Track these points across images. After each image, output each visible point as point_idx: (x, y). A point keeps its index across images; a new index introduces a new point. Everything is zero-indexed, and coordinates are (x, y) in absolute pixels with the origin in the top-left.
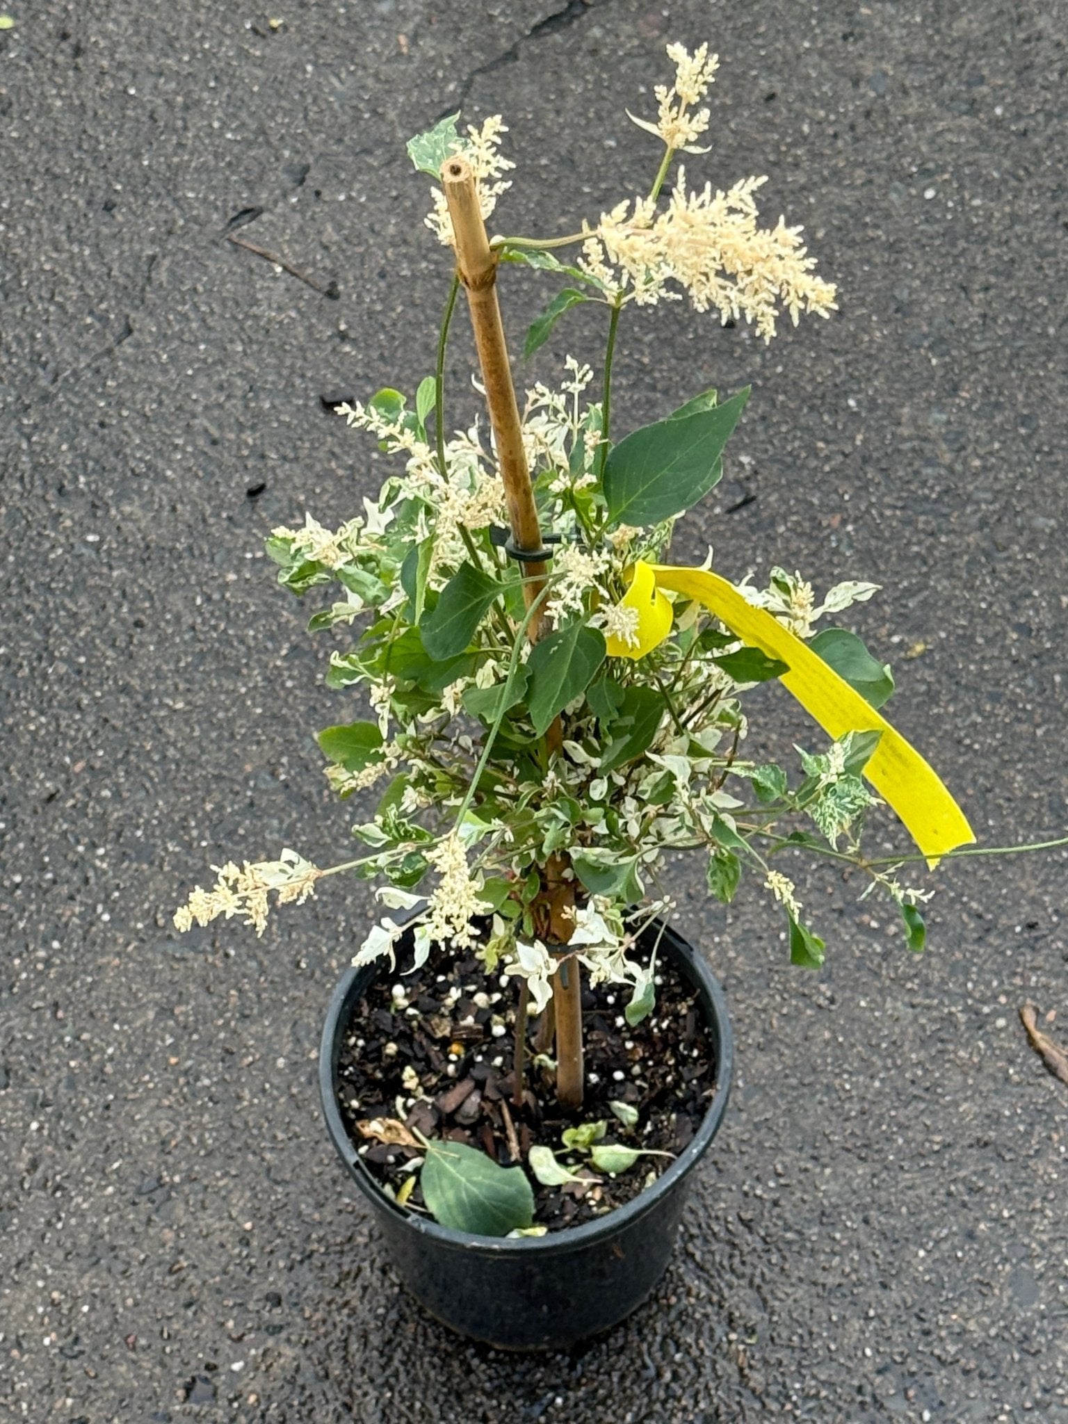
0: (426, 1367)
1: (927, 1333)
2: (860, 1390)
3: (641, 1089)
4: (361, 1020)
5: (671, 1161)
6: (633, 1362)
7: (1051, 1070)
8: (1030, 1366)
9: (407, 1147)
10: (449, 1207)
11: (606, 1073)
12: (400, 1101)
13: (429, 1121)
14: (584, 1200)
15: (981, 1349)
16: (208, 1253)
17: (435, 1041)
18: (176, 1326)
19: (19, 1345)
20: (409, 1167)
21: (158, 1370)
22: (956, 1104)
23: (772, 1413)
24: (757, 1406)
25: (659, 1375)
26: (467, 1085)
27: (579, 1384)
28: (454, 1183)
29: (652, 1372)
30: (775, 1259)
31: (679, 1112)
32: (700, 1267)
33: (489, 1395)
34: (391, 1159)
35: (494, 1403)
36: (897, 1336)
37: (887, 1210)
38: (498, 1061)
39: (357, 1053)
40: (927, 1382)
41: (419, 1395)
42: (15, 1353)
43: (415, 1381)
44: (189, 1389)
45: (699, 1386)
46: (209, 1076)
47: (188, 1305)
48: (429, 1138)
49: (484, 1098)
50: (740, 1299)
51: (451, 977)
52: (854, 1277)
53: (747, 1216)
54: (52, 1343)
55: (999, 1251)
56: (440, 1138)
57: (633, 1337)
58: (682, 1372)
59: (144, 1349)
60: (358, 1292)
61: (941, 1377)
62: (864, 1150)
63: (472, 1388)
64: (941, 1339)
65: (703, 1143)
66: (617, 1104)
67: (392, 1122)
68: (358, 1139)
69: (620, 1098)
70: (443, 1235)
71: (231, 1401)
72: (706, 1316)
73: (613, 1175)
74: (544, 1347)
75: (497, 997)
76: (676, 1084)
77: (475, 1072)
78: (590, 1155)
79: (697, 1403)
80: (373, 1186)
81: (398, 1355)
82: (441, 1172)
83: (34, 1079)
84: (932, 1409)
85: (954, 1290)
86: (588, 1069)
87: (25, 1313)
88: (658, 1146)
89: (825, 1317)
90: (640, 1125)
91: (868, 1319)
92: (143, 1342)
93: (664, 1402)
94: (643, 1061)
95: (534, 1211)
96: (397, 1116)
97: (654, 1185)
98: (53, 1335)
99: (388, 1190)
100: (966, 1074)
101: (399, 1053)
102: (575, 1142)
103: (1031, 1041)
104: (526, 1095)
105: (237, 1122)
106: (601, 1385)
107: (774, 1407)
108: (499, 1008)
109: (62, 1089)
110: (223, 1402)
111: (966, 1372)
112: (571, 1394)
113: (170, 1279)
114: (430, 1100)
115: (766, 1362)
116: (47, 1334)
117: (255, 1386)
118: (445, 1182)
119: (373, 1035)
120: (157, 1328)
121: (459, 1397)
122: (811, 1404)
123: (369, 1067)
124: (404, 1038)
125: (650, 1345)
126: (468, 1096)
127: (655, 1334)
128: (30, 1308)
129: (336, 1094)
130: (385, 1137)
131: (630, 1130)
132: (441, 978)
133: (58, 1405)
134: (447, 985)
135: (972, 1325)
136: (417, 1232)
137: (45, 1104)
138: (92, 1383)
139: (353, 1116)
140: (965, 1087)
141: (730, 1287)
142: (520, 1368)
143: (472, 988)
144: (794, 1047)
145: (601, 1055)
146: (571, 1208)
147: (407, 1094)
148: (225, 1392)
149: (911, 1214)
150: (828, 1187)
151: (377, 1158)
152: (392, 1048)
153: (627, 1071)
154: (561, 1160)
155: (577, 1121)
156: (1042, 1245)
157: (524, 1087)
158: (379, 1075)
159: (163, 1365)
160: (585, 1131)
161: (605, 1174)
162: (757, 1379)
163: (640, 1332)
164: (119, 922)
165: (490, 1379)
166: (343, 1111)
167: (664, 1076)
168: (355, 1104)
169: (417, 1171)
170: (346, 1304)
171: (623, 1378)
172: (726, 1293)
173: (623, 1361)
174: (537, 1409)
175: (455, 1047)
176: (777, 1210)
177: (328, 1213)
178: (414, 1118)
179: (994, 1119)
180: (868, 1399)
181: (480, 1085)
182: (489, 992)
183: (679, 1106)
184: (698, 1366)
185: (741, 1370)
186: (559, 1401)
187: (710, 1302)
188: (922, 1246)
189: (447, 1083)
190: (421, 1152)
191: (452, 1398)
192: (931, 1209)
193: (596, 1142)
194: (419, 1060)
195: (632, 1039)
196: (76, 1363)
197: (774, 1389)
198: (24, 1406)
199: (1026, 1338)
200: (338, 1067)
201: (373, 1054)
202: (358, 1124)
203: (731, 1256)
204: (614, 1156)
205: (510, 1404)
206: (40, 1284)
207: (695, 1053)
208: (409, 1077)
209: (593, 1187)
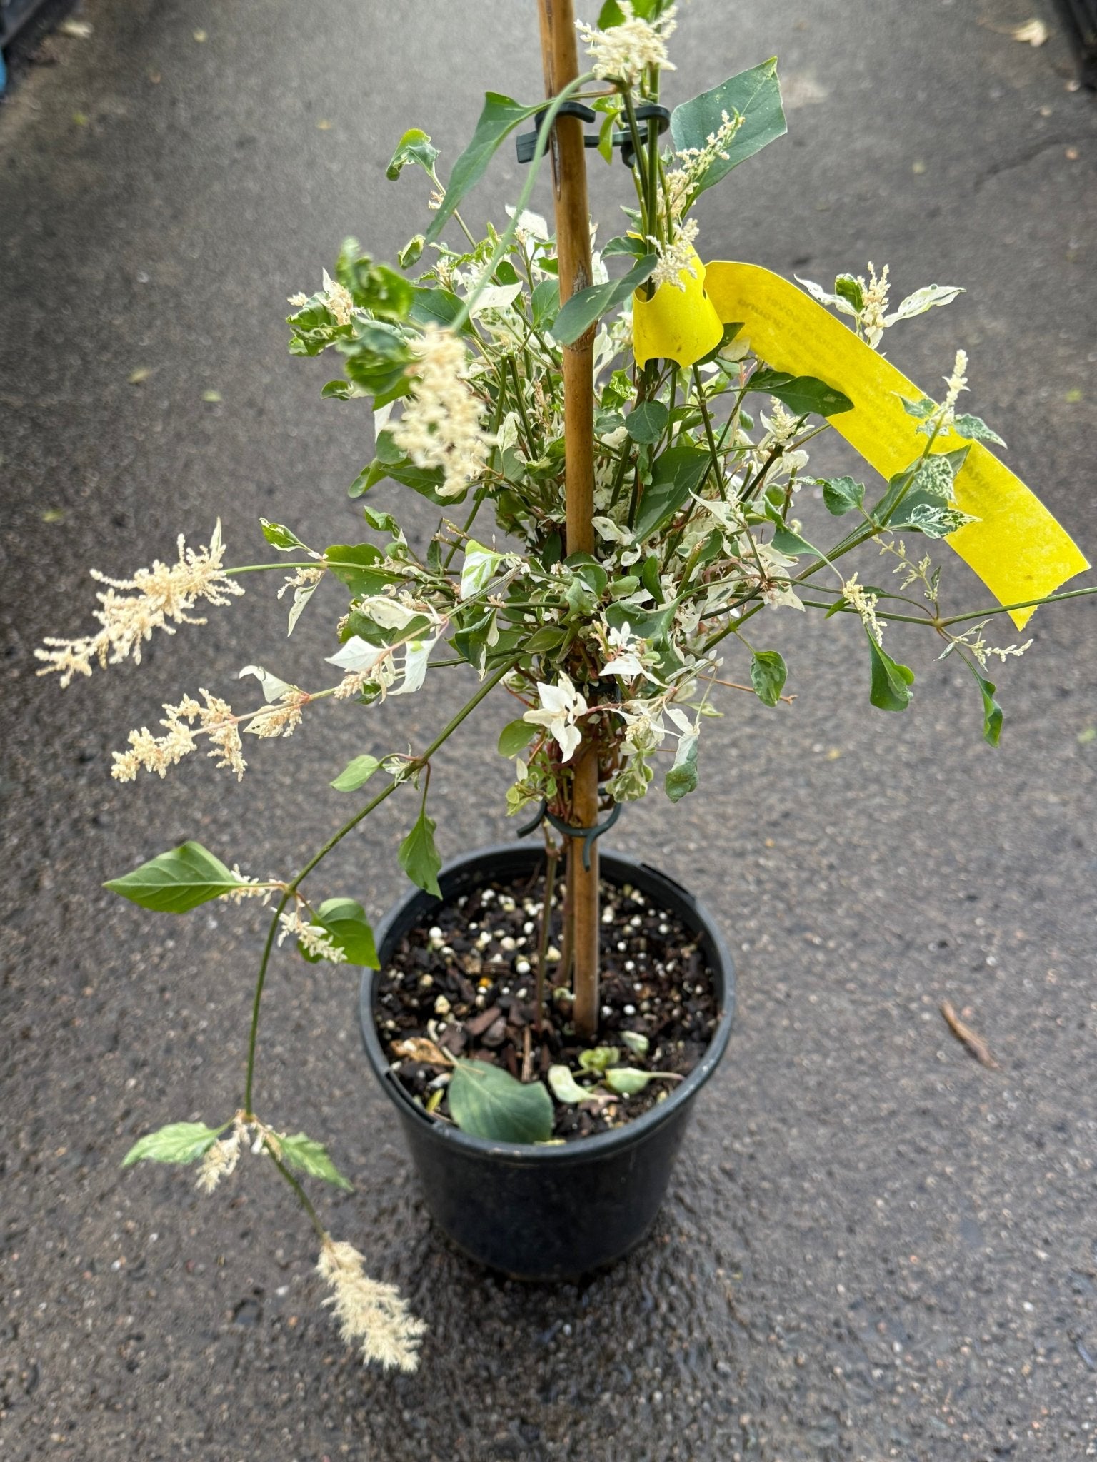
0: (450, 1295)
1: (891, 1272)
2: (837, 1324)
3: (650, 1022)
4: (402, 957)
5: (679, 1082)
6: (633, 1294)
7: (973, 1054)
8: (984, 1302)
9: (437, 1064)
10: (473, 1118)
11: (618, 1005)
12: (432, 1024)
13: (458, 1042)
14: (600, 1117)
15: (940, 1288)
16: (266, 1190)
17: (466, 976)
18: (232, 1253)
19: (91, 1266)
20: (437, 1082)
21: (212, 1293)
22: (897, 1079)
23: (758, 1343)
24: (745, 1336)
25: (656, 1307)
26: (494, 1012)
27: (585, 1314)
28: (479, 1096)
29: (649, 1303)
30: (754, 1204)
31: (685, 1040)
32: (690, 1210)
33: (505, 1322)
34: (421, 1074)
35: (509, 1329)
36: (865, 1274)
37: (847, 1165)
38: (522, 993)
39: (396, 984)
40: (895, 1317)
41: (442, 1319)
42: (88, 1275)
43: (439, 1307)
44: (237, 1310)
45: (694, 1316)
46: (282, 1044)
47: (244, 1235)
48: (458, 1056)
49: (509, 1023)
50: (725, 1239)
51: (483, 925)
52: (823, 1222)
53: (728, 1166)
54: (122, 1267)
55: (946, 1201)
56: (468, 1056)
57: (633, 1272)
58: (677, 1304)
59: (202, 1274)
60: (393, 1226)
61: (907, 1312)
62: (822, 1114)
63: (490, 1316)
64: (904, 1279)
65: (712, 1062)
66: (629, 1035)
67: (424, 1041)
68: (392, 1057)
69: (631, 1029)
70: (467, 1141)
71: (273, 1323)
72: (697, 1254)
73: (626, 1095)
74: (555, 1276)
75: (522, 941)
76: (683, 1017)
77: (502, 1002)
78: (604, 1077)
79: (691, 1332)
80: (403, 1096)
81: (426, 1284)
82: (467, 1087)
83: (137, 1045)
84: (902, 1342)
85: (911, 1234)
86: (603, 1002)
87: (101, 1240)
88: (667, 1069)
89: (800, 1257)
90: (650, 1052)
91: (838, 1259)
92: (201, 1267)
93: (662, 1332)
94: (651, 999)
95: (553, 1125)
96: (429, 1038)
97: (666, 1101)
98: (124, 1260)
99: (417, 1101)
100: (902, 1057)
101: (434, 984)
102: (591, 1063)
103: (953, 1031)
104: (546, 1024)
105: (302, 1082)
106: (605, 1315)
107: (760, 1337)
108: (524, 950)
109: (160, 1053)
110: (266, 1323)
111: (930, 1308)
112: (578, 1322)
113: (231, 1214)
114: (459, 1024)
115: (751, 1296)
116: (117, 1258)
117: (298, 1309)
118: (471, 1096)
119: (411, 968)
120: (214, 1255)
121: (479, 1323)
122: (793, 1335)
123: (406, 997)
124: (439, 971)
125: (649, 1279)
126: (495, 1021)
127: (651, 1268)
128: (107, 1234)
129: (374, 1015)
130: (417, 1055)
131: (641, 1057)
132: (473, 926)
133: (120, 1322)
134: (478, 932)
135: (930, 1267)
136: (441, 1138)
137: (144, 1064)
138: (151, 1302)
139: (388, 1036)
140: (903, 1066)
141: (717, 1228)
142: (534, 1297)
143: (500, 933)
144: (759, 1031)
145: (614, 990)
146: (588, 1125)
147: (439, 1018)
148: (269, 1315)
149: (869, 1168)
150: (795, 1145)
151: (408, 1073)
152: (427, 980)
153: (637, 1006)
154: (579, 1081)
155: (592, 1046)
156: (984, 1198)
157: (544, 1017)
158: (415, 1002)
159: (215, 1287)
160: (601, 1054)
161: (619, 1094)
162: (744, 1312)
163: (639, 1267)
164: (223, 927)
165: (506, 1307)
166: (380, 1031)
167: (670, 1011)
168: (391, 1024)
169: (445, 1087)
170: (382, 1237)
171: (624, 1309)
172: (713, 1233)
173: (624, 1294)
174: (547, 1336)
175: (484, 981)
176: (753, 1164)
177: (372, 1158)
178: (444, 1039)
179: (930, 1092)
180: (844, 1331)
181: (505, 1012)
182: (515, 937)
183: (686, 1035)
184: (691, 1299)
185: (729, 1303)
186: (568, 1328)
187: (700, 1241)
188: (881, 1196)
189: (475, 1012)
190: (450, 1069)
191: (472, 1324)
192: (885, 1165)
193: (610, 1066)
194: (451, 992)
195: (641, 981)
196: (140, 1284)
197: (760, 1321)
198: (89, 1322)
199: (979, 1278)
200: (376, 995)
201: (410, 986)
202: (393, 1044)
203: (716, 1201)
204: (627, 1078)
205: (524, 1330)
206: (118, 1214)
207: (699, 989)
208: (442, 1004)
209: (609, 1104)
